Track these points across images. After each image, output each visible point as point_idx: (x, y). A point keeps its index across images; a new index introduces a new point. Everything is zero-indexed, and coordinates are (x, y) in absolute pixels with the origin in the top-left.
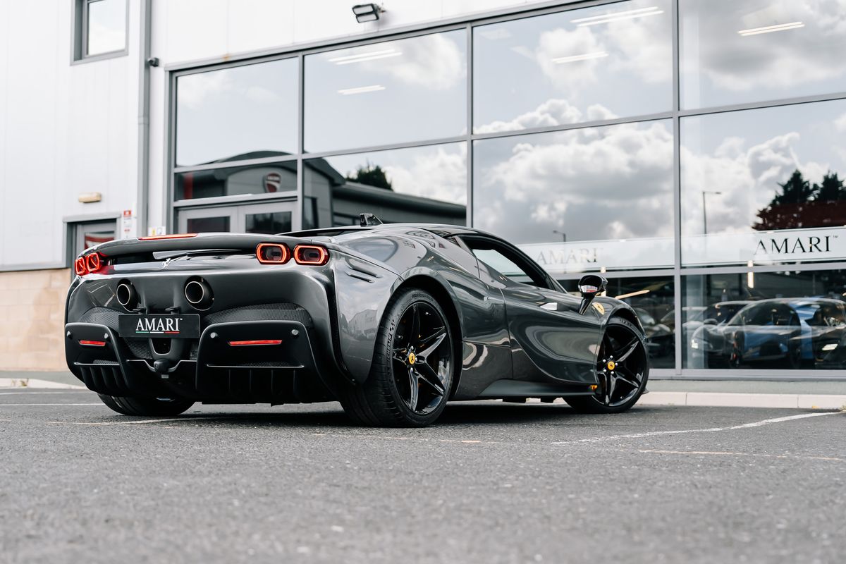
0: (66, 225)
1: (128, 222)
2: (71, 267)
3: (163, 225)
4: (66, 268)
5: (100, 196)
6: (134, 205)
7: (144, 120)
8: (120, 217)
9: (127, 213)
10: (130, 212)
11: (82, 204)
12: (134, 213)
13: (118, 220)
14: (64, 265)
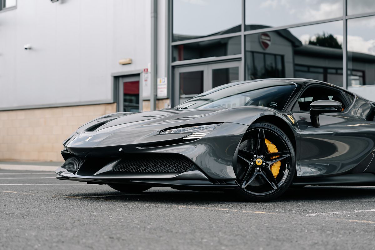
0: (113, 78)
1: (146, 75)
2: (116, 102)
3: (165, 77)
4: (114, 103)
5: (131, 60)
6: (149, 66)
7: (154, 15)
8: (142, 73)
9: (146, 70)
10: (147, 70)
11: (121, 66)
12: (149, 70)
13: (141, 75)
14: (112, 101)
